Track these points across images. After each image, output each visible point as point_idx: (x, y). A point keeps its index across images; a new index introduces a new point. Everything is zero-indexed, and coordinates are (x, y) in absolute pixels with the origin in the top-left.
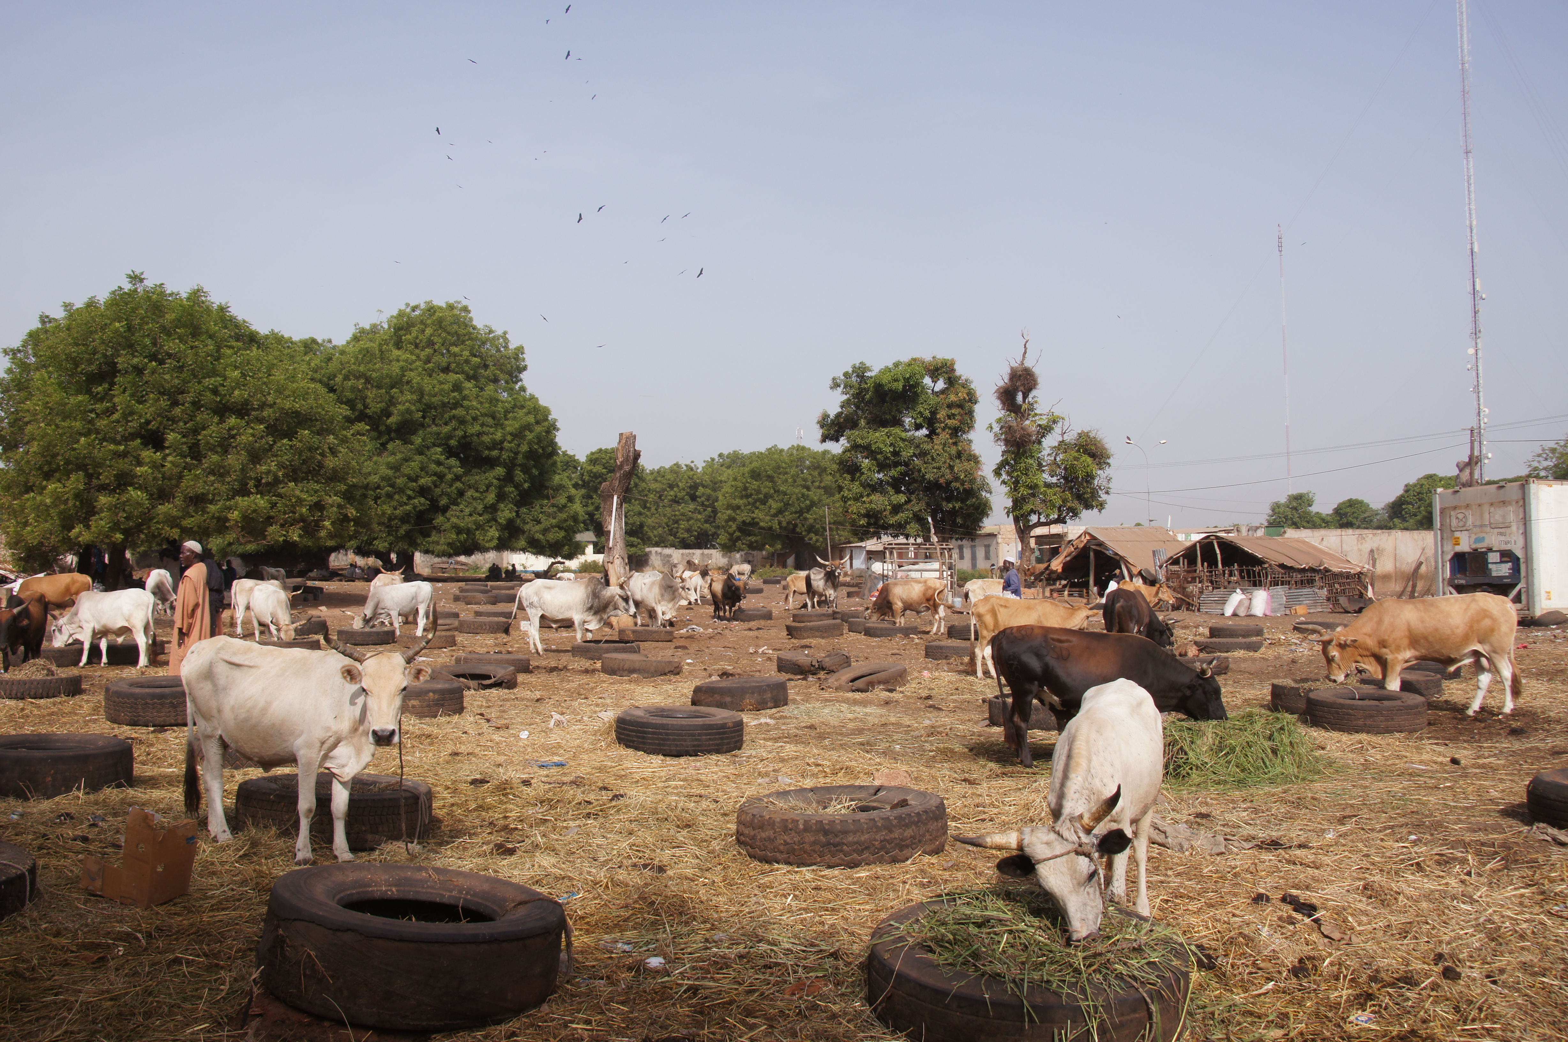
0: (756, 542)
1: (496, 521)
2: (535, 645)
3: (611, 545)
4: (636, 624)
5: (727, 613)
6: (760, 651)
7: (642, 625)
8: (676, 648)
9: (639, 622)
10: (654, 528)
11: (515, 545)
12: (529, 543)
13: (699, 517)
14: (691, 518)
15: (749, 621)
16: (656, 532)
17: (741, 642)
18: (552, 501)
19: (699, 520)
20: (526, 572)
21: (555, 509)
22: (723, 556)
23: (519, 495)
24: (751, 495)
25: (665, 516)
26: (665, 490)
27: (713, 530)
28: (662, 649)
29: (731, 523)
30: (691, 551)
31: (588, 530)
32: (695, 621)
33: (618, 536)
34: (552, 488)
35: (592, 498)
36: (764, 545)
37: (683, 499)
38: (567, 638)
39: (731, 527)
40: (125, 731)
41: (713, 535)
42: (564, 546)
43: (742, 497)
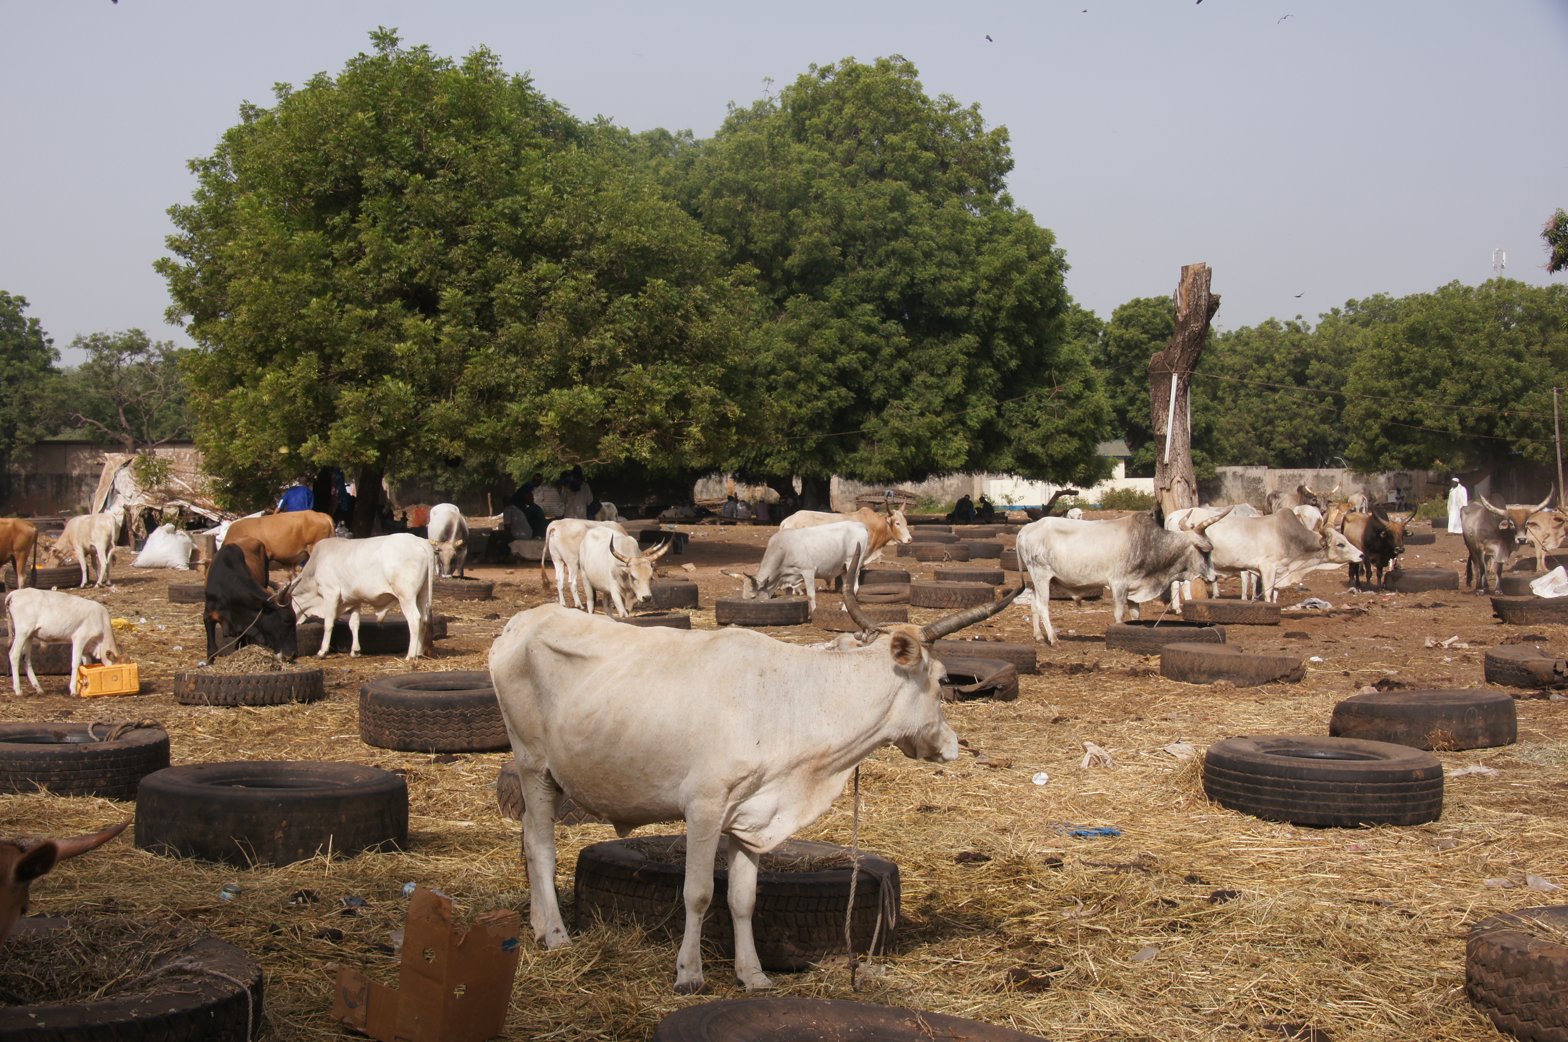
0: (1417, 454)
1: (964, 423)
2: (1042, 627)
3: (1166, 460)
4: (1210, 595)
5: (1374, 578)
6: (1446, 644)
7: (1222, 596)
8: (1287, 635)
9: (1216, 592)
10: (1230, 432)
11: (995, 463)
12: (1018, 459)
13: (1311, 412)
14: (1297, 415)
15: (1415, 591)
16: (1233, 440)
17: (1406, 628)
18: (1057, 389)
19: (1311, 418)
20: (1012, 508)
21: (1063, 402)
22: (1355, 480)
23: (1003, 379)
24: (1408, 371)
25: (1249, 411)
26: (1251, 367)
27: (1336, 435)
28: (1261, 637)
29: (1370, 422)
30: (1296, 472)
31: (1116, 437)
32: (1313, 590)
33: (1178, 444)
34: (1057, 368)
35: (1122, 383)
36: (1432, 460)
37: (1281, 381)
38: (1093, 616)
39: (1370, 428)
40: (392, 759)
41: (1335, 444)
42: (1077, 464)
43: (1390, 376)
